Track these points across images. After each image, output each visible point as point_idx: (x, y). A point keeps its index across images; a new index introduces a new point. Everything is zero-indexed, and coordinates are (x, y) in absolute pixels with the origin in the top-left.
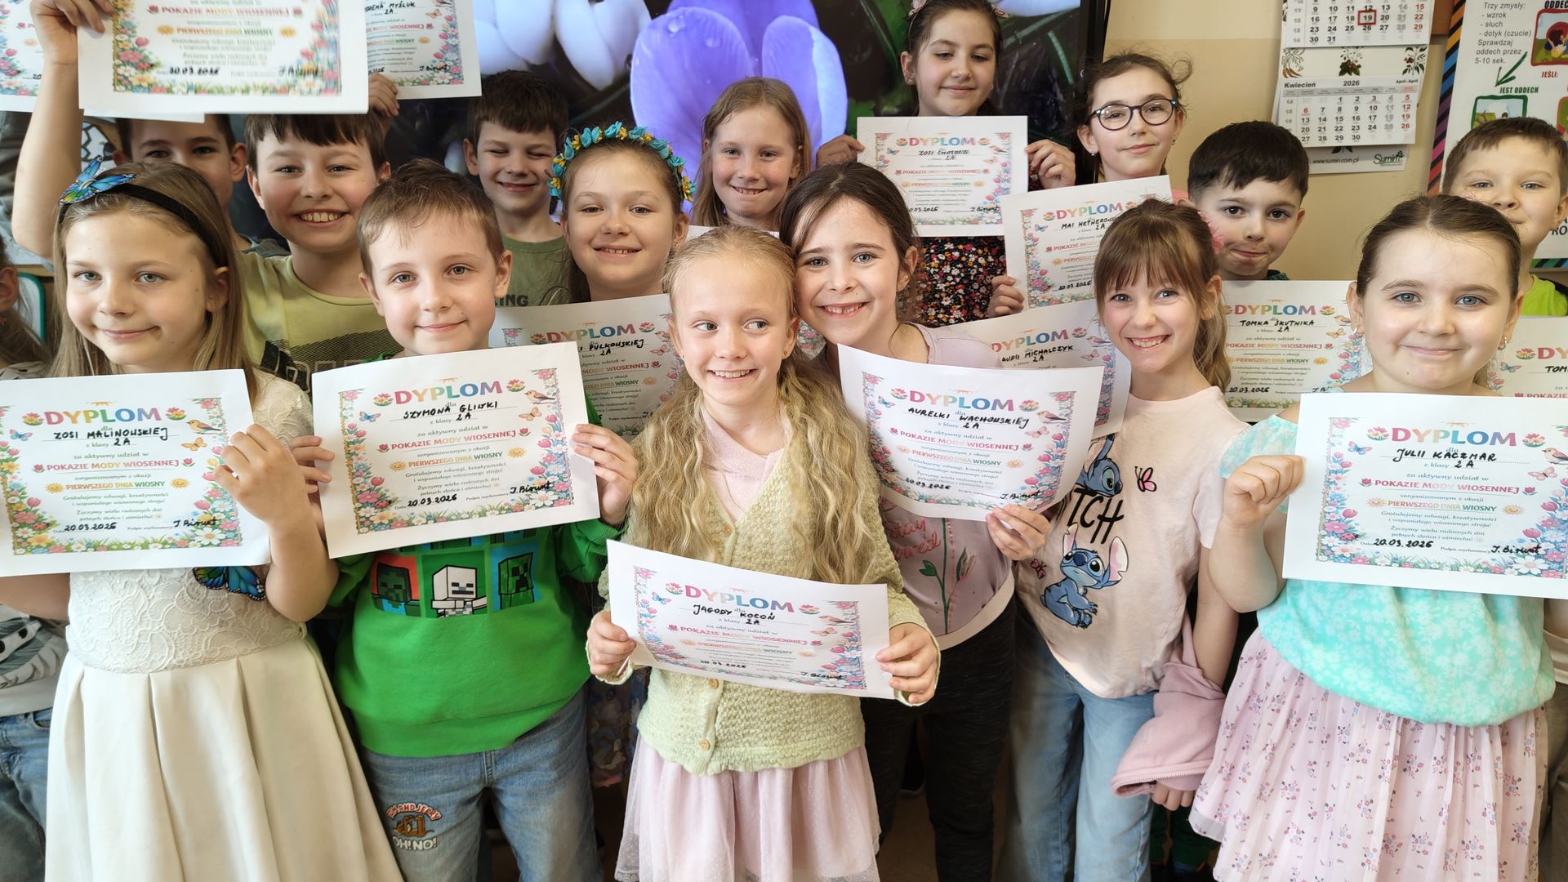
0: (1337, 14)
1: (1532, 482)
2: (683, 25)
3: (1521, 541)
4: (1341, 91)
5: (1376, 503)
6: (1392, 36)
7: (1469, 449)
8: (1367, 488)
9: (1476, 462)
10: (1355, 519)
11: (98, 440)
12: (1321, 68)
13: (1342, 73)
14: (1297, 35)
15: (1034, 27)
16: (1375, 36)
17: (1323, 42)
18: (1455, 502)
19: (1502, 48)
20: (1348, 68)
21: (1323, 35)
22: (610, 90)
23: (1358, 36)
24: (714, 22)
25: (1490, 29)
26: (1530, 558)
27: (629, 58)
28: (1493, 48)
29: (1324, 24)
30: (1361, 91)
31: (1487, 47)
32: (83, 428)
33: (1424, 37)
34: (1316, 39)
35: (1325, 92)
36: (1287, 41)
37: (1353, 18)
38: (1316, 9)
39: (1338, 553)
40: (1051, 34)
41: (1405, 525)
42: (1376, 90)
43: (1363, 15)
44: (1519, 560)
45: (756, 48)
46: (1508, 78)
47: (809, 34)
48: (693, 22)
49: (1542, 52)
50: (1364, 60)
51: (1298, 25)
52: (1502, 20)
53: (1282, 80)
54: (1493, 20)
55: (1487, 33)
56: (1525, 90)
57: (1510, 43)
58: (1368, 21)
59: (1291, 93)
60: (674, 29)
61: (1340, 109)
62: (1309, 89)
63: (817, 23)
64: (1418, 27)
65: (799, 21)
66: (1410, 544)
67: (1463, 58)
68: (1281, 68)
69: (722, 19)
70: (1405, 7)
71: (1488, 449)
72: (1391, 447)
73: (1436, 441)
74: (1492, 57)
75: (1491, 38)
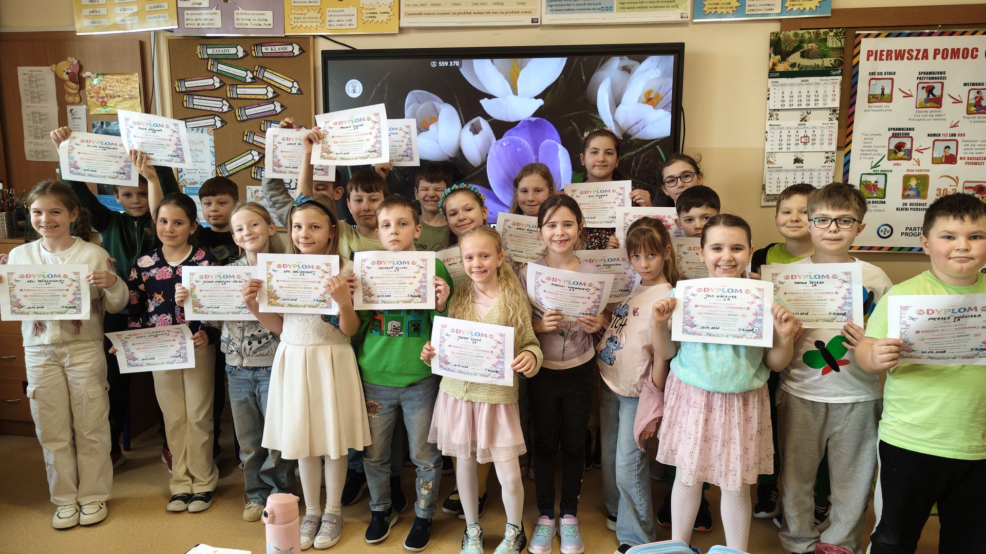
0: (791, 138)
1: (748, 305)
2: (508, 143)
3: (748, 327)
4: (794, 170)
5: (700, 313)
6: (818, 147)
7: (728, 294)
8: (697, 308)
9: (731, 299)
10: (694, 320)
11: (296, 274)
12: (785, 161)
13: (794, 163)
14: (772, 147)
15: (650, 144)
16: (809, 147)
17: (784, 149)
18: (725, 313)
19: (872, 153)
20: (797, 161)
21: (784, 147)
22: (479, 167)
23: (801, 147)
24: (520, 142)
25: (866, 145)
26: (751, 333)
27: (487, 155)
28: (868, 152)
29: (785, 142)
30: (804, 170)
31: (864, 152)
32: (292, 269)
33: (833, 148)
34: (781, 149)
35: (787, 171)
36: (768, 149)
37: (798, 140)
38: (781, 136)
39: (689, 332)
40: (657, 147)
41: (711, 321)
42: (812, 170)
43: (803, 139)
44: (747, 334)
45: (536, 152)
46: (876, 166)
47: (557, 146)
48: (512, 142)
49: (893, 155)
50: (804, 157)
51: (772, 143)
52: (871, 141)
53: (766, 165)
54: (867, 141)
55: (864, 147)
56: (887, 171)
57: (876, 151)
58: (805, 141)
59: (771, 171)
60: (505, 144)
61: (795, 178)
62: (779, 169)
63: (560, 142)
64: (830, 144)
65: (553, 141)
66: (712, 328)
67: (853, 156)
68: (766, 160)
69: (523, 141)
70: (823, 135)
71: (734, 294)
72: (703, 294)
73: (717, 291)
74: (868, 156)
75: (867, 149)
